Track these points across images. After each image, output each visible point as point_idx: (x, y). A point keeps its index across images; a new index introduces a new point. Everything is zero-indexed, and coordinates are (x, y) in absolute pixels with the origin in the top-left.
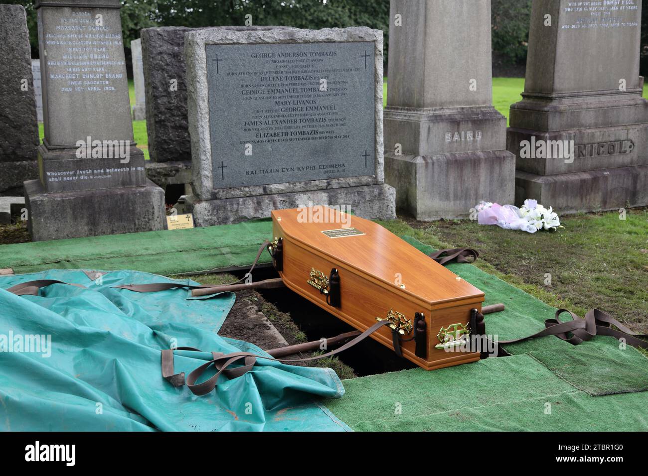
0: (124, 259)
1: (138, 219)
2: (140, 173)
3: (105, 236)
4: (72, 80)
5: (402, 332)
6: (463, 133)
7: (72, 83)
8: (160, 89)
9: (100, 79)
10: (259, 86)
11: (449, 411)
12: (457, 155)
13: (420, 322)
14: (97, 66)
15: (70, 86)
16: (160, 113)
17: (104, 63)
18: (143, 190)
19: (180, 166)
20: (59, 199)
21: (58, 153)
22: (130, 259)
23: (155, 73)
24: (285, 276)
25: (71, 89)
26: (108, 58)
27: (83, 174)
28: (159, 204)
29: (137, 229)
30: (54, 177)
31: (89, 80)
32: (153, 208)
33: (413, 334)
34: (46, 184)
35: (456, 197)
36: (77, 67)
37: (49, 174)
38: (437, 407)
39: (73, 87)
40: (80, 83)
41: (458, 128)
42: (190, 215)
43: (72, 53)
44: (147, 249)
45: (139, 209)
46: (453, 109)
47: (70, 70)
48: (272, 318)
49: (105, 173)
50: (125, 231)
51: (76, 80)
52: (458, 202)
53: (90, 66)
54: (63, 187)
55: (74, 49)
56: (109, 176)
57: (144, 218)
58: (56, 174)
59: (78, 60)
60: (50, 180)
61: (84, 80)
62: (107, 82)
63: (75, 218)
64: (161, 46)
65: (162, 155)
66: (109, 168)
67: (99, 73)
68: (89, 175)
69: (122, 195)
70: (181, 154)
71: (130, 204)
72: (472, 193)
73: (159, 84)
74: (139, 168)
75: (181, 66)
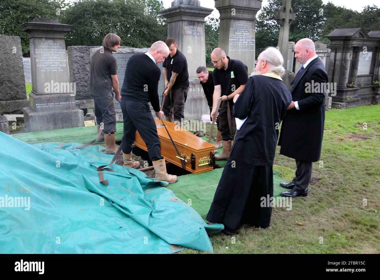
0: (70, 138)
1: (73, 122)
2: (73, 104)
3: (60, 129)
4: (46, 67)
5: (186, 161)
6: (196, 88)
7: (46, 68)
8: (76, 71)
9: (57, 67)
10: (120, 70)
11: (206, 187)
12: (194, 97)
13: (193, 157)
14: (56, 61)
15: (45, 69)
16: (76, 80)
17: (58, 60)
18: (75, 111)
19: (84, 102)
20: (41, 115)
21: (40, 96)
22: (73, 138)
23: (74, 64)
24: (136, 142)
25: (45, 71)
26: (60, 58)
27: (50, 105)
28: (81, 116)
29: (73, 126)
30: (39, 106)
31: (53, 67)
32: (79, 118)
33: (190, 162)
34: (36, 109)
35: (194, 112)
36: (48, 62)
37: (37, 105)
38: (201, 186)
39: (46, 70)
40: (49, 68)
41: (195, 87)
42: (93, 121)
43: (46, 56)
44: (79, 134)
45: (73, 118)
46: (192, 79)
47: (45, 63)
48: (134, 158)
49: (59, 104)
50: (68, 127)
51: (47, 67)
52: (195, 114)
53: (53, 62)
54: (43, 110)
55: (47, 55)
56: (61, 105)
57: (75, 122)
58: (39, 105)
59: (48, 59)
60: (37, 107)
61: (51, 67)
62: (60, 68)
63: (48, 122)
64: (76, 53)
65: (77, 97)
66: (61, 102)
67: (56, 64)
68: (53, 105)
69: (67, 113)
70: (85, 97)
71: (70, 117)
72: (200, 111)
73: (75, 69)
74: (73, 102)
75: (85, 62)
